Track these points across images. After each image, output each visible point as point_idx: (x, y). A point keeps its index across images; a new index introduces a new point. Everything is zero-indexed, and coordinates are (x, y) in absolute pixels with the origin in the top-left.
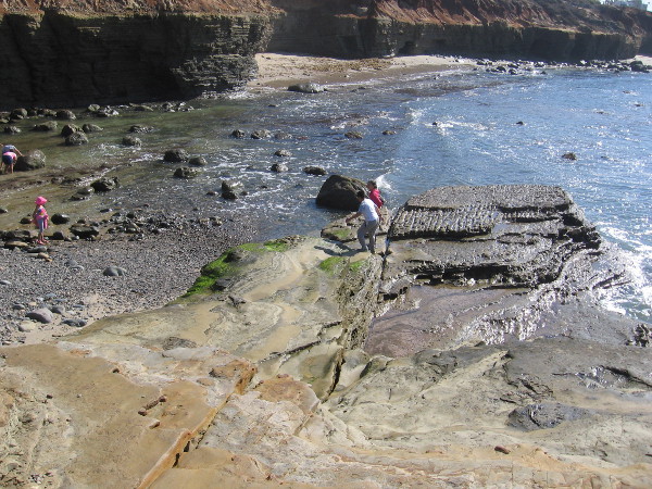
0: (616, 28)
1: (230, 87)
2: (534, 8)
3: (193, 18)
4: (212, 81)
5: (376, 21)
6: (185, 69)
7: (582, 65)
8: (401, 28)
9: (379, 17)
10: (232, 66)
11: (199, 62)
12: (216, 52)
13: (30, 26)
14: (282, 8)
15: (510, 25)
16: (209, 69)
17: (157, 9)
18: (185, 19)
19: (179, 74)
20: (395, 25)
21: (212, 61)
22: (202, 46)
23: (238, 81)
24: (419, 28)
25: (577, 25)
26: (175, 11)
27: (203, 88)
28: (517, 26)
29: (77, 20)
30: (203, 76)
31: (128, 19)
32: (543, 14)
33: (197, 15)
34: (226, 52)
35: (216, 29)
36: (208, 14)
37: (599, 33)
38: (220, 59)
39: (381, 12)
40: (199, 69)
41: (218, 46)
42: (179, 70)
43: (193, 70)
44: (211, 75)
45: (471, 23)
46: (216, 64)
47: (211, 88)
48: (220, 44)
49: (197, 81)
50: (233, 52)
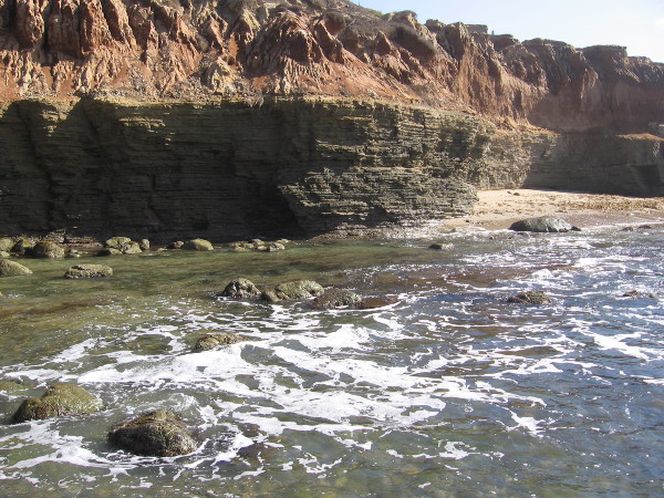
1: (394, 220)
4: (357, 209)
6: (306, 186)
10: (397, 185)
12: (369, 162)
13: (45, 116)
14: (544, 127)
16: (352, 188)
17: (264, 93)
19: (293, 196)
21: (360, 176)
22: (339, 151)
23: (409, 211)
26: (293, 94)
27: (339, 219)
29: (122, 108)
31: (211, 107)
34: (390, 163)
35: (366, 123)
38: (375, 173)
40: (334, 187)
41: (371, 152)
42: (294, 188)
43: (321, 189)
44: (355, 198)
46: (367, 181)
47: (357, 220)
48: (377, 149)
49: (328, 207)
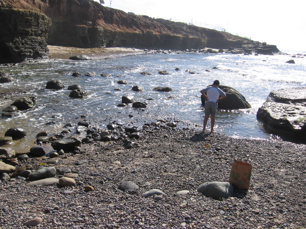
0: (197, 35)
1: (41, 56)
2: (161, 26)
3: (19, 12)
4: (30, 52)
5: (97, 28)
6: (15, 43)
7: (187, 51)
8: (108, 33)
9: (98, 27)
10: (40, 44)
11: (22, 40)
12: (31, 35)
15: (154, 33)
16: (28, 44)
18: (14, 12)
19: (11, 47)
20: (106, 31)
21: (29, 39)
22: (24, 30)
23: (44, 53)
24: (115, 33)
25: (181, 33)
26: (7, 7)
27: (25, 56)
28: (157, 33)
30: (25, 48)
32: (166, 29)
33: (21, 10)
34: (37, 35)
35: (32, 20)
36: (27, 10)
37: (192, 37)
38: (34, 39)
39: (99, 25)
40: (23, 44)
41: (32, 31)
42: (11, 44)
43: (19, 44)
44: (29, 48)
45: (137, 32)
46: (32, 42)
47: (30, 56)
48: (33, 30)
49: (22, 51)
50: (40, 35)
